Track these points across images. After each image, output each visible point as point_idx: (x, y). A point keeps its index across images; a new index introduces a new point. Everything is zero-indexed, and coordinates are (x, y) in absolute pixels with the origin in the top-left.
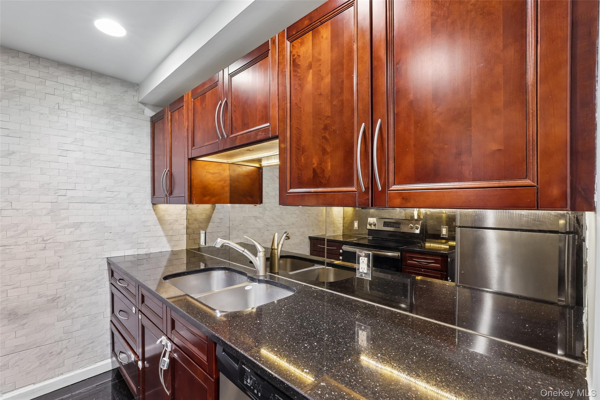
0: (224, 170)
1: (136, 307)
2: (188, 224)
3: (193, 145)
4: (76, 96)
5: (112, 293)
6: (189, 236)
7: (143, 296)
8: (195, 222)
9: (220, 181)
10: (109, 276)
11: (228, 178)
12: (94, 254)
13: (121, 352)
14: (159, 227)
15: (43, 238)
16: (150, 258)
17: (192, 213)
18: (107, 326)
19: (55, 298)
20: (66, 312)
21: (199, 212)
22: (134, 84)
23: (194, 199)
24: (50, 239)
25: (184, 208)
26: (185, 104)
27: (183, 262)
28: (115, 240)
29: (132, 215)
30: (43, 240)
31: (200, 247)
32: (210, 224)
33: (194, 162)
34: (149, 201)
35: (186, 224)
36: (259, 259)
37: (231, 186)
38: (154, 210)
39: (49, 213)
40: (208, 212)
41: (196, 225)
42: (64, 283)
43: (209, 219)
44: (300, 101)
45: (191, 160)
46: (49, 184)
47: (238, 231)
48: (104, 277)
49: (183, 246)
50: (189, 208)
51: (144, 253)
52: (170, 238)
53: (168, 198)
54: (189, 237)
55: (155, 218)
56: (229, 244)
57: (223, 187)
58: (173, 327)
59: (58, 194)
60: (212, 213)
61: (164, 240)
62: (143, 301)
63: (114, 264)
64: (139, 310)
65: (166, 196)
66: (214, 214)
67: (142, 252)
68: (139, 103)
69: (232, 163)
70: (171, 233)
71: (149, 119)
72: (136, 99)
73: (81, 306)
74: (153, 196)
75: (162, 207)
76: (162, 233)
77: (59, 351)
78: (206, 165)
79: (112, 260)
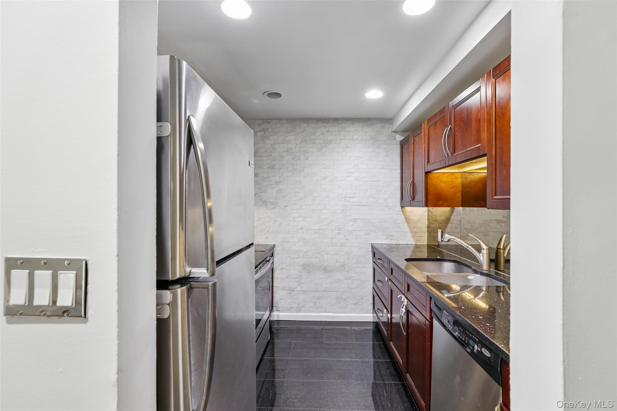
0: (456, 178)
1: (388, 277)
2: (429, 223)
3: (428, 162)
4: (355, 137)
5: (374, 268)
6: (430, 233)
7: (392, 270)
8: (435, 223)
9: (452, 188)
10: (372, 256)
11: (460, 185)
12: (364, 240)
13: (378, 309)
14: (406, 224)
15: (339, 227)
16: (399, 247)
17: (432, 214)
18: (371, 290)
19: (344, 265)
20: (349, 275)
21: (439, 213)
22: (389, 120)
23: (429, 203)
24: (342, 228)
25: (426, 210)
26: (423, 131)
27: (424, 255)
28: (377, 232)
29: (387, 214)
30: (339, 228)
31: (439, 244)
32: (449, 225)
33: (429, 175)
34: (399, 204)
35: (427, 224)
36: (483, 256)
37: (462, 191)
38: (403, 212)
39: (341, 212)
40: (447, 214)
41: (436, 225)
42: (348, 256)
43: (448, 220)
44: (503, 126)
45: (427, 173)
46: (342, 194)
47: (477, 233)
48: (369, 257)
49: (424, 241)
50: (430, 210)
51: (395, 243)
52: (414, 234)
53: (412, 202)
54: (430, 235)
55: (403, 217)
56: (455, 239)
57: (455, 193)
58: (408, 290)
59: (346, 201)
60: (451, 215)
61: (410, 235)
62: (392, 273)
63: (376, 248)
64: (390, 279)
65: (410, 201)
66: (452, 217)
67: (394, 242)
68: (392, 133)
69: (464, 172)
70: (415, 230)
71: (399, 143)
72: (390, 129)
73: (356, 273)
74: (402, 201)
75: (408, 209)
76: (408, 230)
77: (345, 298)
78: (440, 176)
79: (374, 245)
